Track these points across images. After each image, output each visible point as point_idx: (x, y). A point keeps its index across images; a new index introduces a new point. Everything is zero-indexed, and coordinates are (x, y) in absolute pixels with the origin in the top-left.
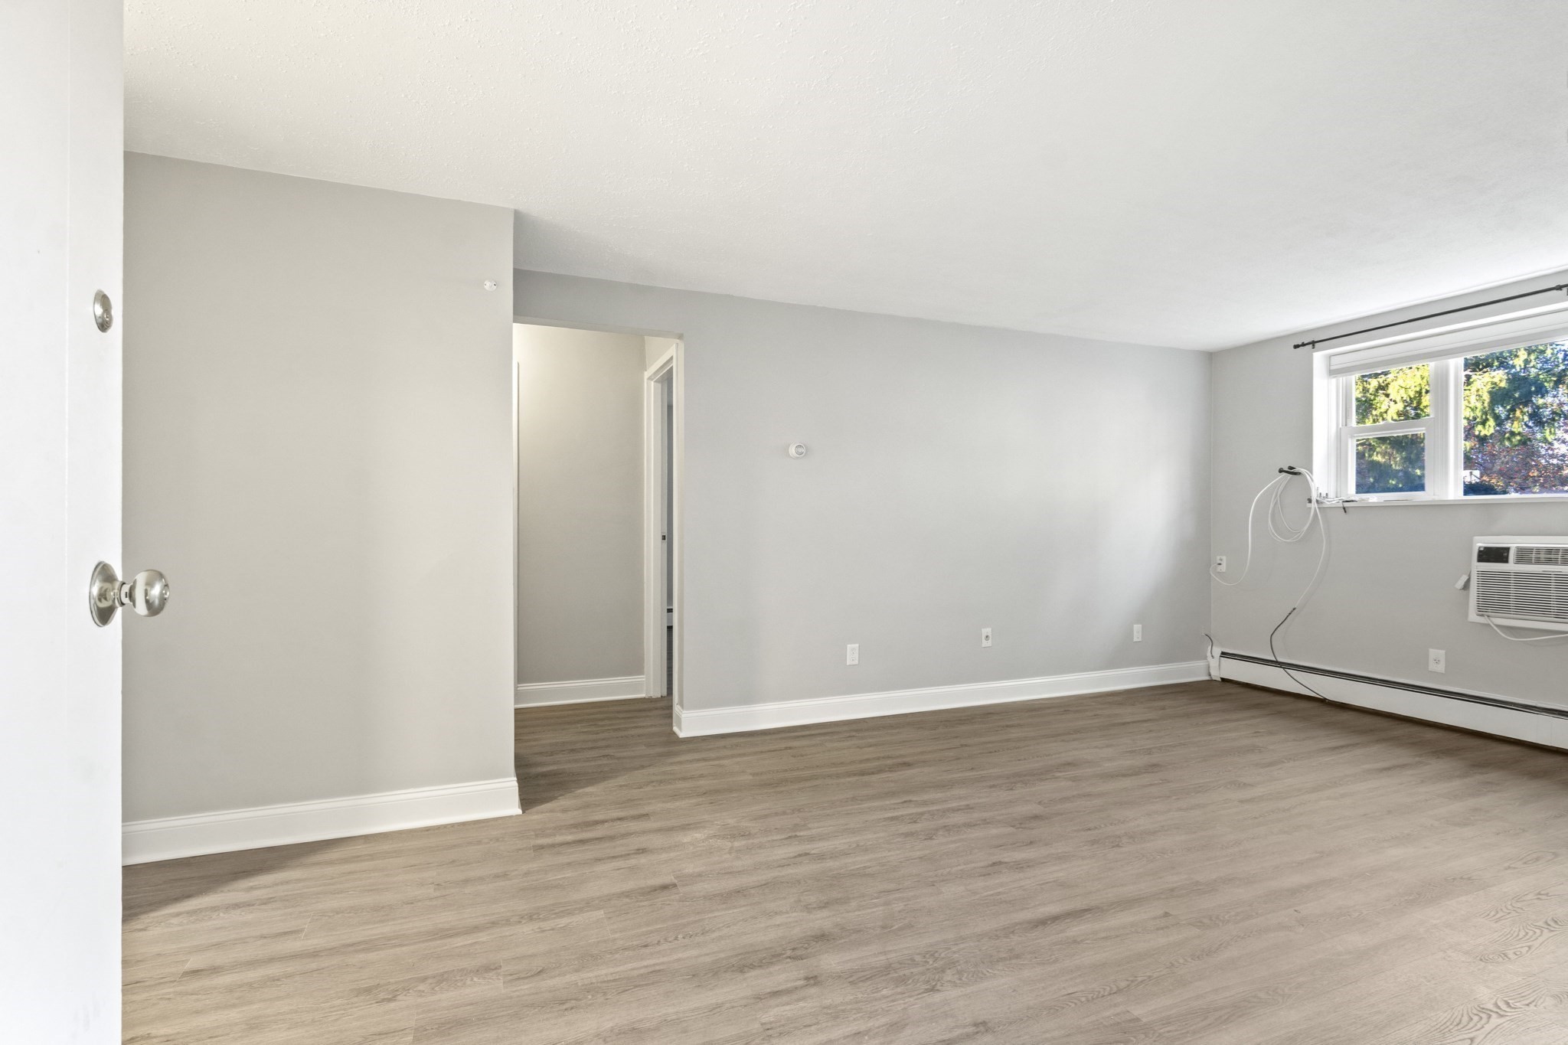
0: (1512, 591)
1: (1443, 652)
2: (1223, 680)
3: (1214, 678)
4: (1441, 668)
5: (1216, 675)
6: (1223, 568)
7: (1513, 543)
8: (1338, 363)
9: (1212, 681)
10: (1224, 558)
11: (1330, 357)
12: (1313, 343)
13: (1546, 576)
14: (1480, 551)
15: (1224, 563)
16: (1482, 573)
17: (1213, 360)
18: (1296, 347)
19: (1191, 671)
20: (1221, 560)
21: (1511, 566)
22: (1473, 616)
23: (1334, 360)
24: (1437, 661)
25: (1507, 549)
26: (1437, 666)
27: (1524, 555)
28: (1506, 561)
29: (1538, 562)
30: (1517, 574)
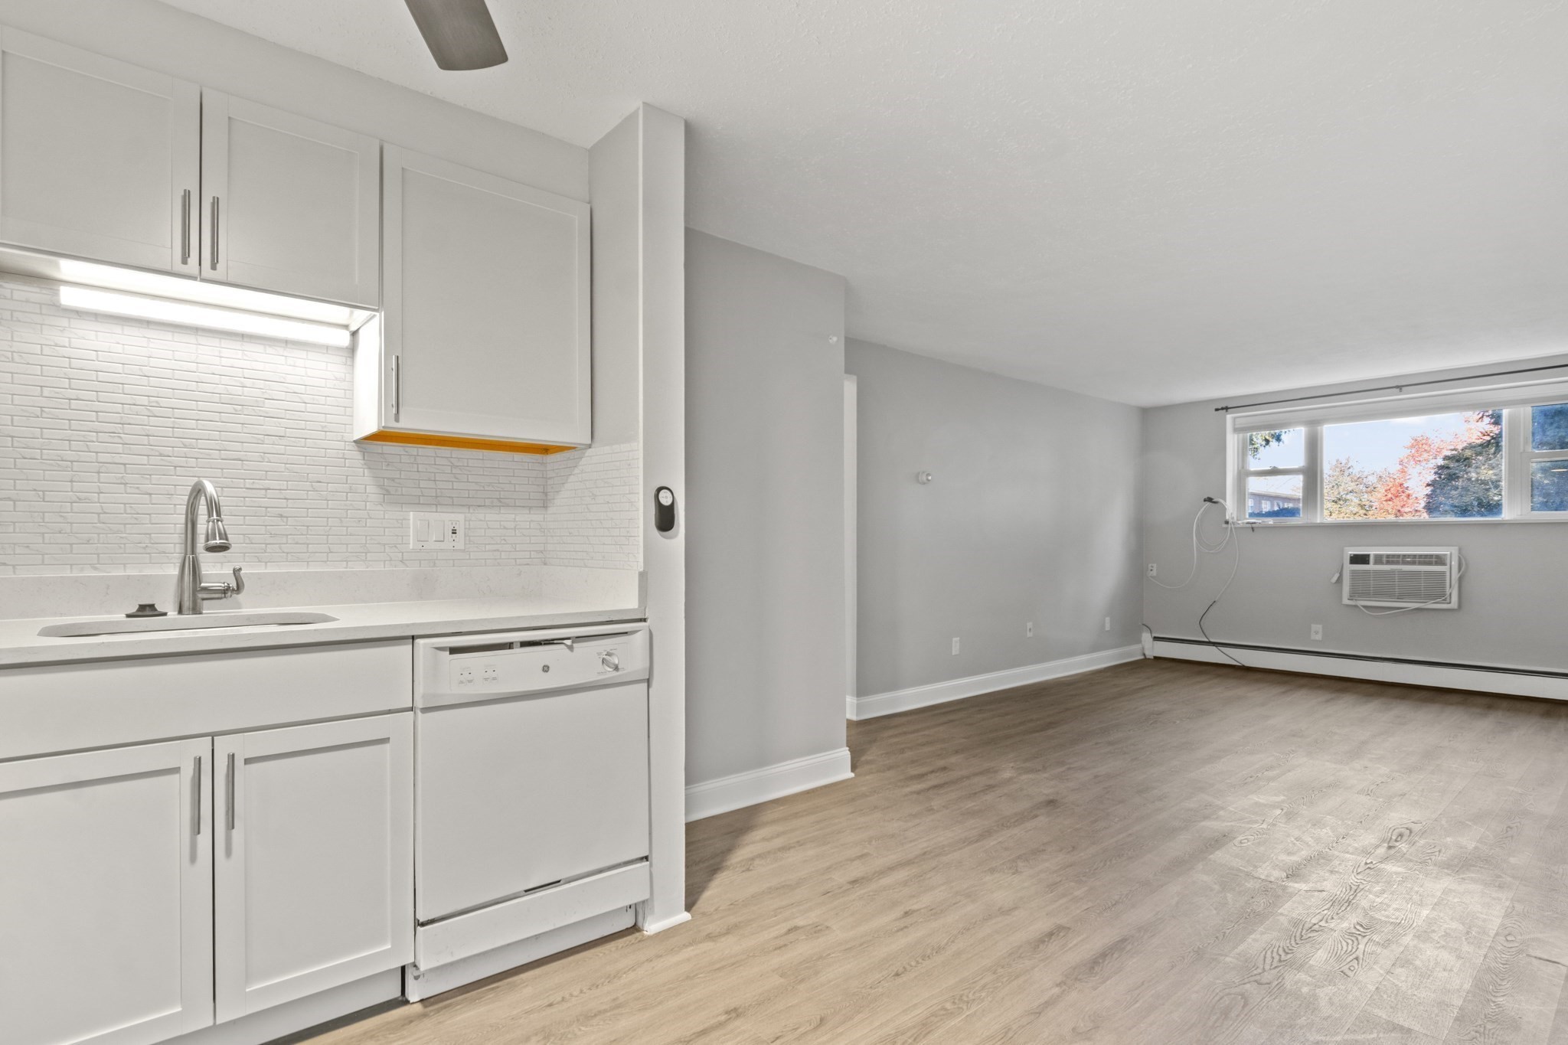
0: (1372, 583)
1: (1320, 626)
2: (1155, 658)
3: (1148, 657)
4: (1319, 637)
5: (1150, 654)
6: (1154, 573)
7: (1372, 552)
8: (1241, 423)
9: (1146, 659)
10: (1155, 565)
11: (1235, 418)
12: (1227, 408)
13: (1393, 572)
14: (1351, 557)
15: (1155, 569)
16: (1353, 572)
17: (1147, 414)
18: (1217, 410)
19: (1131, 653)
20: (1152, 567)
21: (1371, 567)
22: (1346, 601)
23: (1238, 420)
24: (1317, 633)
25: (1368, 556)
26: (1316, 636)
27: (1379, 559)
28: (1368, 564)
29: (1388, 563)
30: (1375, 571)
